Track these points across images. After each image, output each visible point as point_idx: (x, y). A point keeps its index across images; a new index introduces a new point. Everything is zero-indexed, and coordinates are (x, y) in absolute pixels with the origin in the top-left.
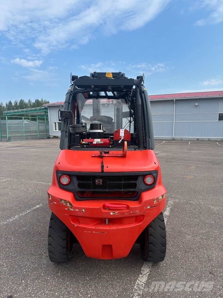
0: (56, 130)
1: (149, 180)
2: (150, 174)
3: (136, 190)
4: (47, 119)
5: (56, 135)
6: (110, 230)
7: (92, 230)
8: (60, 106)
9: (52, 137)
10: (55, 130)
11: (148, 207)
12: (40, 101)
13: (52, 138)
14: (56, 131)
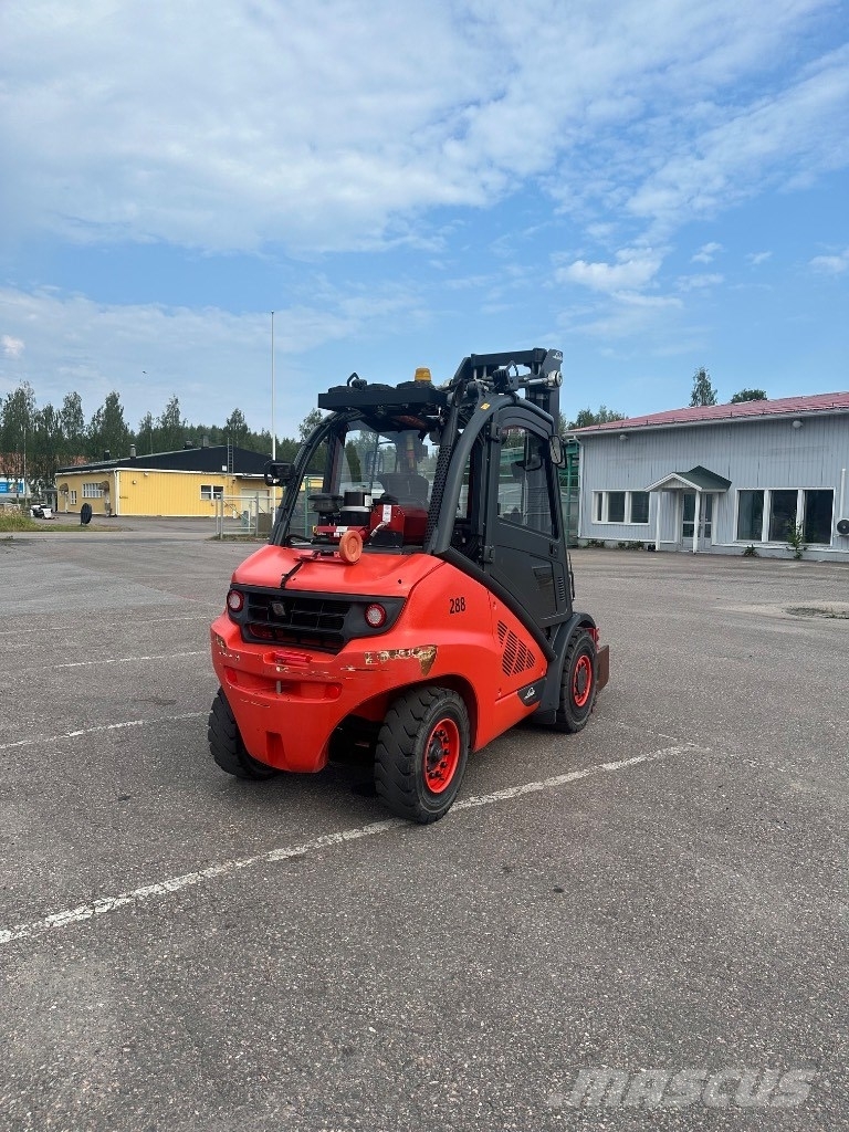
0: (600, 519)
1: (375, 616)
2: (377, 603)
3: (340, 632)
4: (575, 482)
5: (600, 537)
6: (276, 702)
7: (251, 698)
8: (621, 433)
9: (584, 543)
10: (595, 521)
11: (350, 669)
12: (594, 415)
13: (585, 547)
14: (599, 522)
